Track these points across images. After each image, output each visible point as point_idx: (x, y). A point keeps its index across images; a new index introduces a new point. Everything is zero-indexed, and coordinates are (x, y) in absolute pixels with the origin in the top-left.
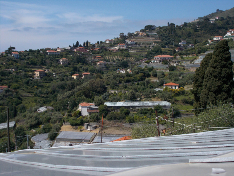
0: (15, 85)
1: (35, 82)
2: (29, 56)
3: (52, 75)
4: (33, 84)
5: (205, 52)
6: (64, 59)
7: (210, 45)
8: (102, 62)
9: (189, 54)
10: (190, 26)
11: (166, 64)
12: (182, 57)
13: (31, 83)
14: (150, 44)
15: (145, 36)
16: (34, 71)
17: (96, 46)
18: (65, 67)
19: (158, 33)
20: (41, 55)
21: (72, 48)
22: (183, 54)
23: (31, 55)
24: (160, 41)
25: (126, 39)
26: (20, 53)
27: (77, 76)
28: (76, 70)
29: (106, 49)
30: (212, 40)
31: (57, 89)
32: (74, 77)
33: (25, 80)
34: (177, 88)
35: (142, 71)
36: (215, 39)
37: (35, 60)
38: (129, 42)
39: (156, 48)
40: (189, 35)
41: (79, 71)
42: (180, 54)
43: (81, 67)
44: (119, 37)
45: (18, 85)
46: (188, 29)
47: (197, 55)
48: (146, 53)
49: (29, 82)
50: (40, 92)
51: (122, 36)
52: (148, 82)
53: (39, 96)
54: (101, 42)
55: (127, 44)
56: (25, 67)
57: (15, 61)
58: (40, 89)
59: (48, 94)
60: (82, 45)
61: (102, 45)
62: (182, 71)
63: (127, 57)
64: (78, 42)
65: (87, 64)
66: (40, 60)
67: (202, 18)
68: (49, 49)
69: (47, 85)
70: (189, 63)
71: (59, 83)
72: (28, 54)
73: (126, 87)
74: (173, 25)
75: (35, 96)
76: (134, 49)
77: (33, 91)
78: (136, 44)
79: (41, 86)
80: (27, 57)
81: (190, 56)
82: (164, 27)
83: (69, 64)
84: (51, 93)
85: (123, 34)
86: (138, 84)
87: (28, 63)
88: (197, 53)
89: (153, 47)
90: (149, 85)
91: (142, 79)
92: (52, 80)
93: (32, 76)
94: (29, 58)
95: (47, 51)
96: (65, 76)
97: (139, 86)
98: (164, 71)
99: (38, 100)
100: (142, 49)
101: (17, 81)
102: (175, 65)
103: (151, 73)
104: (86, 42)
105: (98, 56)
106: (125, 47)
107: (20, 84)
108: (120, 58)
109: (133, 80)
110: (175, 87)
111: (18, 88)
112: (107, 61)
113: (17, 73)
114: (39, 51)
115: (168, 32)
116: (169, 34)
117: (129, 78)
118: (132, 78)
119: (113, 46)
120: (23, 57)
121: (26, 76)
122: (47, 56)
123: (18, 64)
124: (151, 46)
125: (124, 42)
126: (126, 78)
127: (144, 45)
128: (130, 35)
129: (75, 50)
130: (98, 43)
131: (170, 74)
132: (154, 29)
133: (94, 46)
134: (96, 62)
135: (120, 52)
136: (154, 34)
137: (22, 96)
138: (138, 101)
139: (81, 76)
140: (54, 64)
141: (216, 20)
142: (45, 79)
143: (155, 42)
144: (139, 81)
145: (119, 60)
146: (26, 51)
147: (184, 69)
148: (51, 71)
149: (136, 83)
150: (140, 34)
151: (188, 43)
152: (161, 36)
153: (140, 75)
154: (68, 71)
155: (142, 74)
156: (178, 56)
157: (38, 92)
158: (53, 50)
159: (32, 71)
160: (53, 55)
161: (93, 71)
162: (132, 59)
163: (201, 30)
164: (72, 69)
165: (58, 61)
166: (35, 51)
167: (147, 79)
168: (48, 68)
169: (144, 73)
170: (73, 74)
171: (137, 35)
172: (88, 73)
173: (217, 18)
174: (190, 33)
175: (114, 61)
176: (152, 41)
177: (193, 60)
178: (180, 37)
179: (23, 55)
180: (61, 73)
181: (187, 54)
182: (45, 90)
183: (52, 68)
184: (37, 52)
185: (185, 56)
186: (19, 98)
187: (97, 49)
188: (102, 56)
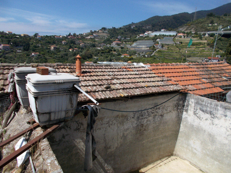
0: (42, 52)
1: (52, 52)
2: (46, 39)
3: (60, 49)
4: (51, 53)
5: (136, 41)
6: (65, 41)
7: (138, 38)
8: (83, 44)
9: (129, 42)
10: (122, 29)
11: (119, 46)
12: (126, 43)
13: (50, 52)
14: (105, 36)
15: (102, 33)
16: (51, 46)
17: (79, 36)
18: (65, 45)
19: (108, 31)
20: (53, 39)
21: (67, 36)
22: (126, 42)
23: (47, 38)
24: (109, 35)
25: (93, 33)
26: (42, 37)
27: (72, 50)
28: (71, 47)
29: (84, 38)
30: (139, 36)
31: (64, 56)
32: (71, 50)
33: (47, 50)
34: (129, 57)
35: (108, 48)
36: (141, 35)
37: (50, 41)
38: (95, 35)
39: (108, 38)
40: (122, 33)
41: (72, 48)
42: (125, 41)
43: (73, 46)
44: (90, 32)
45: (44, 53)
46: (122, 30)
47: (133, 42)
48: (103, 41)
49: (49, 51)
50: (56, 57)
51: (91, 31)
52: (112, 54)
53: (56, 59)
54: (81, 34)
55: (94, 36)
56: (45, 44)
57: (39, 41)
58: (56, 55)
59: (59, 58)
60: (72, 35)
61: (82, 36)
62: (127, 49)
63: (94, 42)
64: (70, 33)
65: (76, 44)
66: (52, 41)
67: (125, 26)
68: (56, 36)
69: (58, 53)
70: (129, 46)
71: (64, 53)
72: (46, 38)
73: (102, 56)
74: (115, 28)
75: (53, 58)
76: (97, 38)
77: (52, 56)
78: (98, 36)
79: (56, 54)
80: (45, 39)
81: (130, 43)
82: (111, 29)
83: (67, 44)
84: (61, 58)
85: (92, 31)
86: (107, 54)
87: (46, 42)
88: (133, 41)
89: (106, 38)
90: (113, 55)
91: (109, 52)
92: (60, 51)
93: (50, 49)
94: (46, 40)
95: (56, 37)
96: (66, 49)
97: (108, 55)
98: (118, 49)
99: (56, 61)
100: (101, 39)
101: (43, 51)
102: (123, 46)
103: (113, 50)
104: (74, 33)
105: (81, 41)
106: (93, 37)
107: (45, 52)
108: (91, 42)
109: (105, 52)
110: (128, 56)
111: (44, 54)
112: (85, 43)
113: (42, 47)
114: (51, 36)
115: (113, 31)
116: (113, 32)
117: (103, 51)
118: (104, 51)
119: (88, 36)
120: (43, 39)
121: (47, 49)
122: (55, 39)
123: (42, 42)
124: (105, 37)
125: (93, 35)
126: (101, 51)
127: (102, 37)
128: (95, 32)
129: (69, 37)
130: (80, 34)
131: (122, 50)
132: (106, 29)
133: (78, 36)
134: (80, 44)
135: (91, 40)
136: (106, 32)
137: (47, 58)
138: (113, 62)
139: (74, 50)
140: (59, 44)
141: (134, 27)
142: (57, 51)
143: (107, 36)
144: (107, 53)
145: (90, 43)
146: (44, 36)
147: (128, 49)
148: (58, 47)
149: (106, 54)
150: (100, 31)
151: (122, 37)
152: (110, 33)
153: (108, 50)
154: (67, 48)
155: (109, 50)
156: (124, 43)
157: (55, 57)
158: (58, 36)
159: (49, 46)
160: (58, 39)
161: (79, 48)
162: (97, 43)
163: (128, 31)
164: (69, 46)
165: (61, 42)
166: (49, 36)
167: (111, 52)
168: (57, 45)
169: (110, 49)
170: (70, 49)
171: (98, 32)
172: (77, 49)
173: (134, 26)
174: (123, 32)
175: (88, 44)
176: (106, 35)
177: (131, 45)
178: (118, 34)
179: (43, 38)
180: (63, 48)
181: (128, 42)
182: (58, 56)
183: (59, 45)
184: (50, 37)
185: (127, 43)
186: (46, 59)
187: (80, 37)
188: (82, 41)
